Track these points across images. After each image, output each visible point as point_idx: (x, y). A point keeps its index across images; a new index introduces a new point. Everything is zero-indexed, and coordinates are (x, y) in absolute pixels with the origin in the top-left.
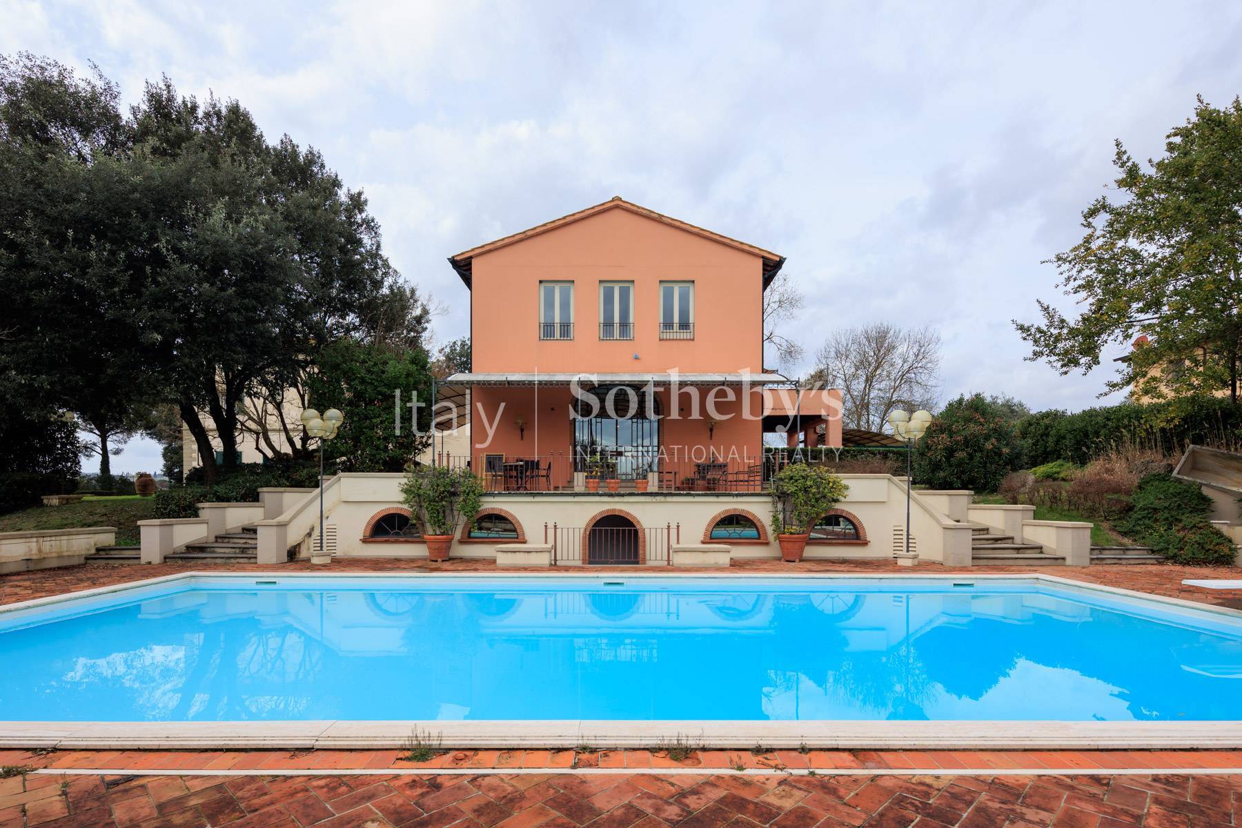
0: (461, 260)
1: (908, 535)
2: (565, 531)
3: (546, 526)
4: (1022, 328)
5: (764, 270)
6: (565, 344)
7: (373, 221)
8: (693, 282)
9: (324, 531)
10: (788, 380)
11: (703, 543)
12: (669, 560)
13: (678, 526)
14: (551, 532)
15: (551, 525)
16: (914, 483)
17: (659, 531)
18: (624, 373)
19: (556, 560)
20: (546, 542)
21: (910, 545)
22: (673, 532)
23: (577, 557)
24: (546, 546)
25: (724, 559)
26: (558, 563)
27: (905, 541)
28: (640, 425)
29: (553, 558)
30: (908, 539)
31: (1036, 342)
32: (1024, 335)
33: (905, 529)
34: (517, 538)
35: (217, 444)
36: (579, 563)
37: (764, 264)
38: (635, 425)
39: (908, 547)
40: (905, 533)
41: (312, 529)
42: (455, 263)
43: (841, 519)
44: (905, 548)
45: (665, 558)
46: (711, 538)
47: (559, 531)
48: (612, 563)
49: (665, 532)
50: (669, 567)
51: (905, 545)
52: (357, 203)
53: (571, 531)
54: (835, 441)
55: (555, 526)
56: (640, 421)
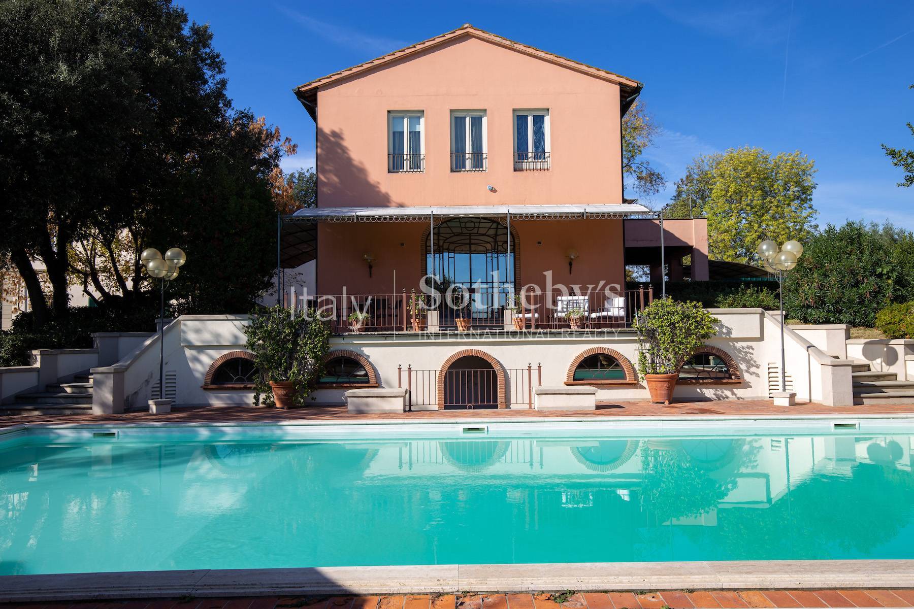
0: (306, 91)
1: (784, 372)
2: (420, 374)
3: (400, 369)
4: (893, 154)
5: (621, 96)
6: (415, 176)
7: (218, 56)
8: (548, 110)
9: (164, 377)
10: (651, 211)
11: (568, 385)
12: (530, 404)
13: (540, 367)
14: (405, 375)
15: (405, 368)
16: (786, 317)
17: (519, 372)
18: (478, 205)
19: (410, 405)
20: (400, 386)
21: (787, 383)
22: (535, 374)
23: (433, 402)
24: (400, 390)
25: (589, 402)
26: (413, 409)
27: (780, 379)
28: (495, 260)
29: (407, 403)
30: (784, 377)
31: (907, 166)
32: (895, 161)
33: (781, 367)
34: (368, 382)
35: (47, 288)
36: (436, 408)
37: (621, 91)
38: (489, 259)
39: (784, 386)
40: (780, 370)
41: (151, 376)
42: (300, 94)
43: (711, 358)
44: (781, 388)
45: (527, 401)
46: (574, 380)
47: (413, 374)
48: (470, 408)
49: (526, 373)
50: (531, 412)
51: (780, 383)
52: (202, 36)
53: (426, 373)
54: (702, 275)
55: (410, 369)
56: (495, 255)
